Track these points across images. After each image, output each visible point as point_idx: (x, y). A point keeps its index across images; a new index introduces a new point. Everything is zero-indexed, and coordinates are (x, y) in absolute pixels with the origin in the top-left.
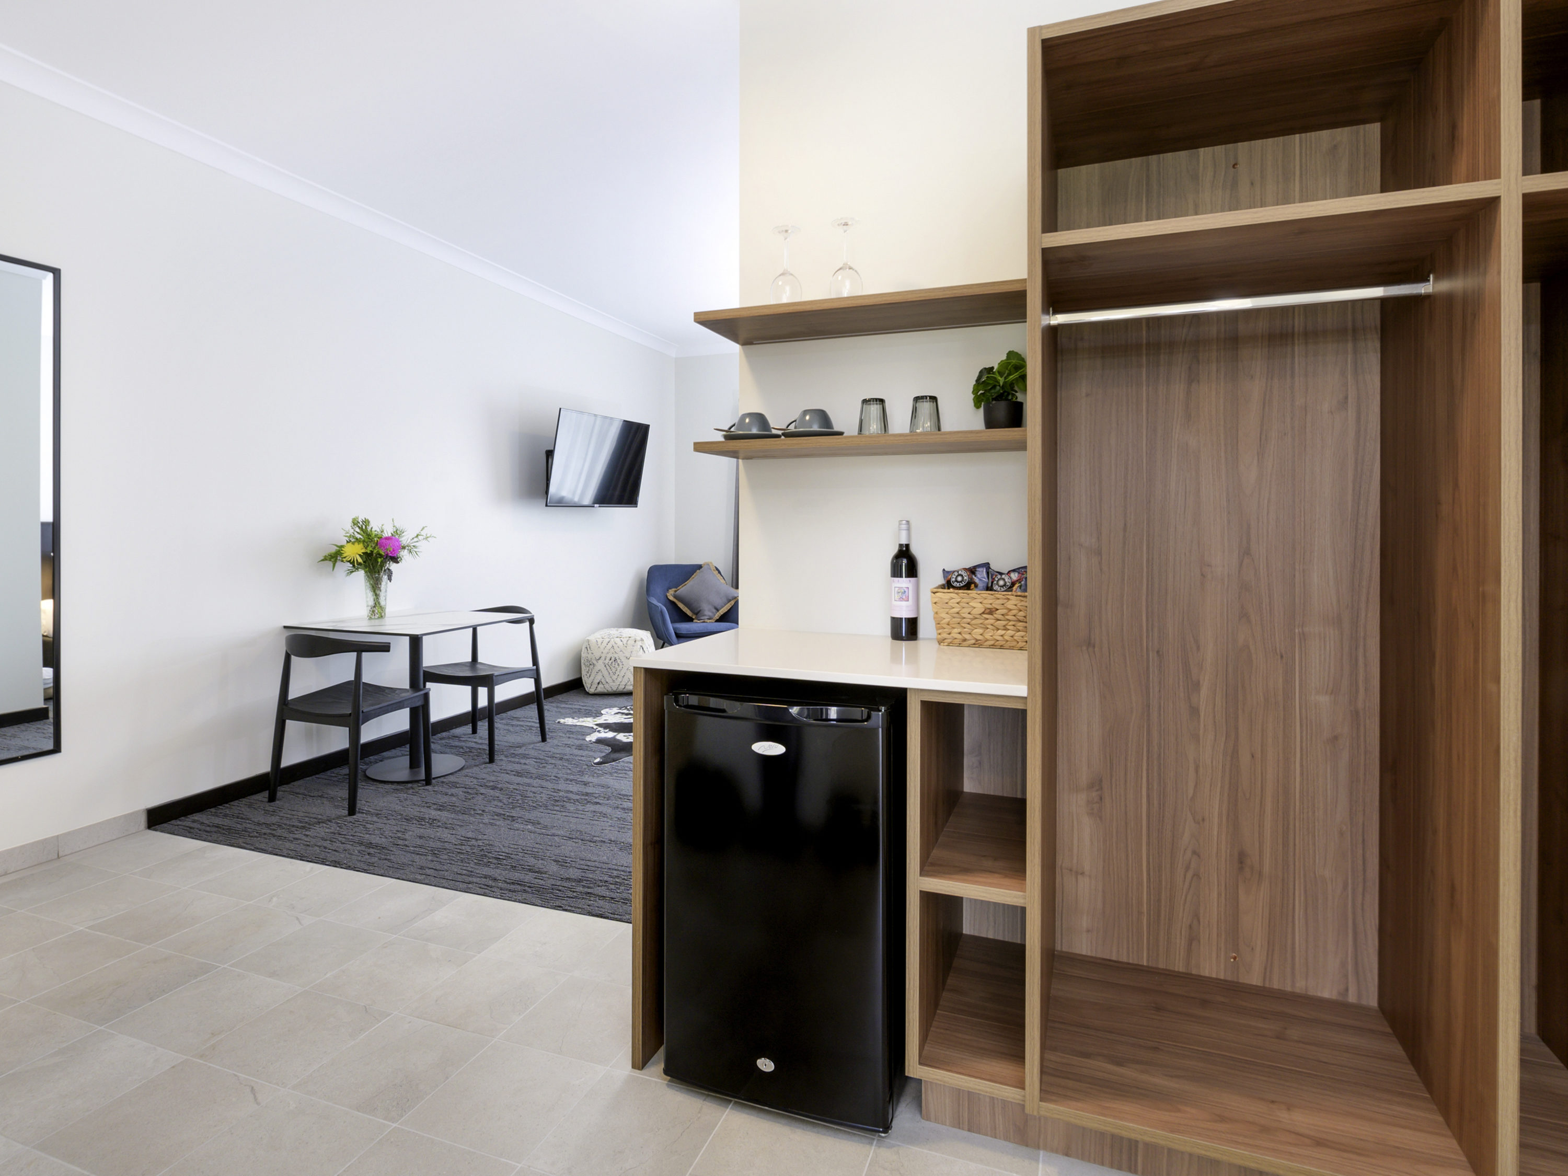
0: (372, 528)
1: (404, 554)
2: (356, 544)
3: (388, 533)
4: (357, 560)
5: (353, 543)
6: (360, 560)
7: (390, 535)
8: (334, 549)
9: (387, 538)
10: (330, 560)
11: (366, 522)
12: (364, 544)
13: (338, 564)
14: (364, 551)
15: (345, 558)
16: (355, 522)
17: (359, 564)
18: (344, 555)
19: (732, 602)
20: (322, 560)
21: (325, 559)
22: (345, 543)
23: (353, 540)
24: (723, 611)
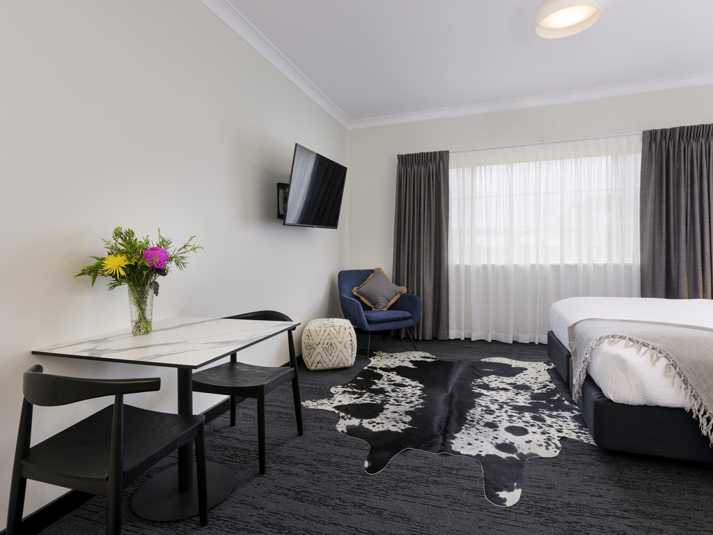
0: (136, 239)
1: (171, 266)
2: (119, 256)
3: (153, 244)
4: (119, 273)
5: (115, 255)
6: (123, 273)
7: (155, 246)
8: (93, 262)
9: (153, 249)
10: (89, 274)
11: (130, 233)
12: (127, 256)
13: (99, 278)
14: (127, 263)
15: (106, 271)
16: (118, 234)
17: (123, 277)
18: (105, 268)
19: (399, 296)
20: (80, 275)
21: (83, 273)
22: (106, 255)
23: (114, 252)
24: (393, 301)
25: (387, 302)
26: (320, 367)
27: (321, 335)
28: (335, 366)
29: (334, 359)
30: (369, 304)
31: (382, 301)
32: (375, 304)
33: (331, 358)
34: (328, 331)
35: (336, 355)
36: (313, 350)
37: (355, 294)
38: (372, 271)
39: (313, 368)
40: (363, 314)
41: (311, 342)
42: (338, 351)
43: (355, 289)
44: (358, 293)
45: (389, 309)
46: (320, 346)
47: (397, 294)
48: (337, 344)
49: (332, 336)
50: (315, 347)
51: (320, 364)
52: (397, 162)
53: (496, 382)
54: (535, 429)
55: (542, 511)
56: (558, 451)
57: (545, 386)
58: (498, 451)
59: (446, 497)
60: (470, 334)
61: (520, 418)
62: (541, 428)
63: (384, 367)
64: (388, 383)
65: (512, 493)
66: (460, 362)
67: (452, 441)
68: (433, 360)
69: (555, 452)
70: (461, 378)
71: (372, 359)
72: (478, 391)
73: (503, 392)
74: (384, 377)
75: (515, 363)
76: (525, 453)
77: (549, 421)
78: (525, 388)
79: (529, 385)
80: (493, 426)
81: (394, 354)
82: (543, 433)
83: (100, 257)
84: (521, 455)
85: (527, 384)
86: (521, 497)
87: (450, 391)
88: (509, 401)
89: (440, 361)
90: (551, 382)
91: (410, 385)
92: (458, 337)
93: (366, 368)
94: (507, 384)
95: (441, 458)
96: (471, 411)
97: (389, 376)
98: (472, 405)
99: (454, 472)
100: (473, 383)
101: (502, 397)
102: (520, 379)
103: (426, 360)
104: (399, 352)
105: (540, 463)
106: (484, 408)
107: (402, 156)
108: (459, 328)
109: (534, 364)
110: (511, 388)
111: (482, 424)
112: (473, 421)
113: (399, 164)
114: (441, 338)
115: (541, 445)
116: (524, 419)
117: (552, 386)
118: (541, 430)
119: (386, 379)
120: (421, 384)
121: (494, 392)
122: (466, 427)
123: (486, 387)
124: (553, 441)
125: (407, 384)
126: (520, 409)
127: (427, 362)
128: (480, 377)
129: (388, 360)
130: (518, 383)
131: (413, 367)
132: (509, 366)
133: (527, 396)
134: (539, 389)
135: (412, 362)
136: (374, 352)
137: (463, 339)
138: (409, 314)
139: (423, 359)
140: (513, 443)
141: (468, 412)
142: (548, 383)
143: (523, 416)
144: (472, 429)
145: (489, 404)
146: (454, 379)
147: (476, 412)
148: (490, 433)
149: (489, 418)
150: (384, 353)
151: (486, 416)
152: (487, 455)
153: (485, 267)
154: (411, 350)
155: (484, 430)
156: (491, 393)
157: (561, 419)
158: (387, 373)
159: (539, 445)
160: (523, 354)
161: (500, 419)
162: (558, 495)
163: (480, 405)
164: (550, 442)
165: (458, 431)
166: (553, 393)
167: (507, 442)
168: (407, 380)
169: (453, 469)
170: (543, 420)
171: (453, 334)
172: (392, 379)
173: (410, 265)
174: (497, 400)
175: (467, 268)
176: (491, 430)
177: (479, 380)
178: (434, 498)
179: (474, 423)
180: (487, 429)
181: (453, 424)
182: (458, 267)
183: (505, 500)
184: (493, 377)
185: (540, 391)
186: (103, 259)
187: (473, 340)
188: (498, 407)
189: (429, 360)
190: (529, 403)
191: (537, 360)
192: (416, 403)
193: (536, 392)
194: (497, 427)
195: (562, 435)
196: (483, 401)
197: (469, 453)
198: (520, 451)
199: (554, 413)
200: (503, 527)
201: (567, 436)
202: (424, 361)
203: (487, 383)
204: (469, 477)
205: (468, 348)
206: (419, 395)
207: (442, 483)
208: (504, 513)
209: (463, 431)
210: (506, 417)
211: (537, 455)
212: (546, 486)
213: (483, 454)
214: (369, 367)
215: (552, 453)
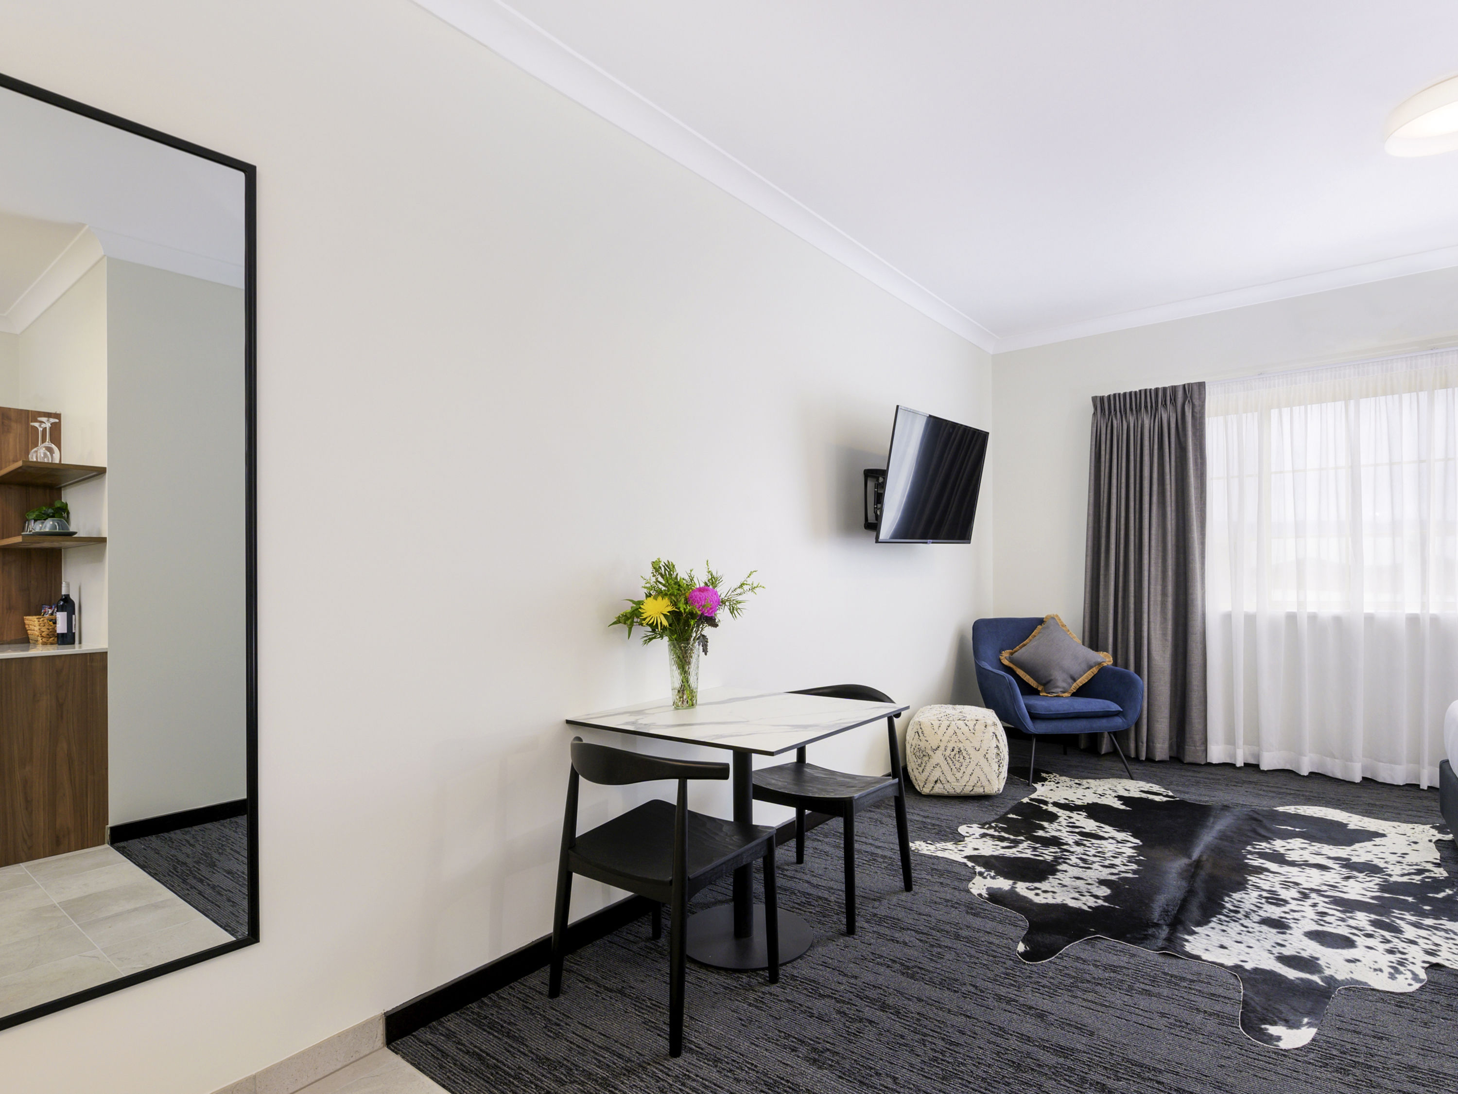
0: (677, 574)
1: (722, 614)
2: (660, 598)
3: (700, 581)
4: (661, 623)
5: (655, 598)
6: (665, 623)
7: (702, 585)
8: (630, 607)
9: (700, 590)
10: (625, 623)
11: (671, 566)
12: (670, 599)
13: (636, 629)
14: (670, 609)
15: (644, 619)
16: (656, 567)
17: (664, 628)
18: (645, 616)
19: (1095, 670)
20: (615, 623)
21: (618, 622)
22: (642, 597)
23: (654, 593)
24: (1082, 680)
25: (1070, 681)
26: (938, 789)
27: (940, 732)
28: (967, 790)
29: (966, 778)
30: (1033, 683)
31: (1060, 680)
32: (1047, 683)
33: (959, 775)
34: (953, 727)
35: (969, 771)
36: (926, 759)
37: (1006, 662)
38: (1041, 621)
39: (926, 790)
40: (1022, 701)
41: (923, 744)
42: (972, 766)
43: (1005, 654)
44: (1011, 660)
45: (1074, 695)
46: (939, 753)
47: (1091, 667)
48: (971, 751)
49: (962, 738)
50: (931, 753)
51: (939, 785)
52: (1092, 410)
53: (1302, 852)
54: (1370, 942)
55: (1353, 1067)
56: (1417, 986)
57: (1420, 872)
58: (1280, 965)
59: (1163, 1015)
60: (1258, 756)
61: (1343, 920)
62: (1388, 941)
63: (1063, 801)
64: (1069, 829)
65: (1295, 1031)
66: (1225, 808)
67: (1187, 937)
68: (1165, 799)
69: (1410, 985)
70: (1223, 836)
71: (1038, 786)
72: (1258, 862)
73: (1314, 872)
74: (1060, 819)
75: (1355, 821)
76: (1340, 977)
77: (1410, 932)
78: (1370, 869)
79: (1382, 865)
80: (1279, 925)
81: (1084, 782)
82: (1391, 952)
83: (636, 600)
84: (1331, 981)
85: (1376, 862)
86: (1313, 1040)
87: (1195, 855)
88: (1325, 888)
89: (1182, 803)
90: (1438, 865)
91: (1113, 838)
92: (1228, 761)
93: (1025, 800)
94: (1329, 858)
95: (1161, 959)
96: (1237, 896)
97: (1070, 817)
98: (1241, 886)
99: (1185, 984)
100: (1249, 848)
101: (1312, 879)
102: (1361, 852)
103: (1151, 797)
104: (1095, 778)
105: (1370, 998)
106: (1265, 894)
107: (1102, 398)
108: (1231, 740)
109: (1405, 827)
110: (1336, 866)
111: (1256, 918)
112: (1237, 912)
113: (1095, 414)
114: (1188, 759)
115: (1381, 970)
116: (1352, 922)
117: (1441, 873)
118: (1388, 946)
119: (1064, 823)
120: (1135, 837)
121: (1294, 870)
122: (1220, 920)
123: (1279, 858)
124: (1411, 967)
125: (1106, 835)
126: (1349, 906)
127: (1152, 801)
128: (1267, 839)
129: (1071, 791)
130: (1355, 859)
131: (1123, 807)
132: (1342, 826)
133: (1371, 885)
134: (1403, 875)
135: (1120, 798)
136: (1044, 775)
137: (1240, 763)
138: (1115, 707)
139: (1144, 795)
140: (1317, 959)
141: (1230, 896)
142: (1429, 866)
143: (1351, 918)
144: (1233, 924)
145: (1278, 888)
146: (1207, 838)
147: (1248, 899)
148: (1269, 936)
149: (1275, 912)
150: (1064, 778)
151: (1267, 907)
152: (1256, 970)
153: (1292, 618)
154: (1121, 777)
155: (1259, 929)
156: (1285, 869)
157: (1443, 934)
158: (1068, 813)
159: (1375, 970)
160: (1382, 806)
161: (1296, 915)
162: (1394, 1050)
163: (1258, 887)
164: (1401, 968)
165: (1203, 921)
166: (1437, 885)
167: (1304, 954)
168: (1108, 828)
169: (1183, 979)
170: (1396, 930)
171: (1217, 753)
172: (1078, 824)
173: (1120, 611)
174: (1297, 884)
175: (1251, 620)
176: (1274, 931)
177: (1264, 844)
178: (1141, 1013)
179: (1239, 916)
180: (1265, 928)
181: (1194, 911)
182: (1228, 618)
183: (1279, 1038)
184: (1297, 843)
185: (1405, 879)
186: (640, 603)
187: (1264, 767)
188: (1297, 895)
189: (1157, 798)
190: (1373, 898)
191: (1416, 819)
192: (1123, 868)
193: (1394, 879)
194: (1288, 927)
195: (1434, 960)
196: (1266, 882)
197: (1219, 961)
198: (1327, 972)
199: (1429, 922)
200: (1266, 1074)
201: (1447, 964)
202: (1147, 800)
203: (1282, 851)
204: (1214, 995)
205: (1251, 782)
206: (1129, 857)
207: (1159, 996)
208: (1273, 1056)
209: (1212, 925)
210: (1310, 913)
211: (1366, 984)
212: (1373, 1033)
213: (1248, 966)
214: (1031, 799)
215: (1403, 984)
